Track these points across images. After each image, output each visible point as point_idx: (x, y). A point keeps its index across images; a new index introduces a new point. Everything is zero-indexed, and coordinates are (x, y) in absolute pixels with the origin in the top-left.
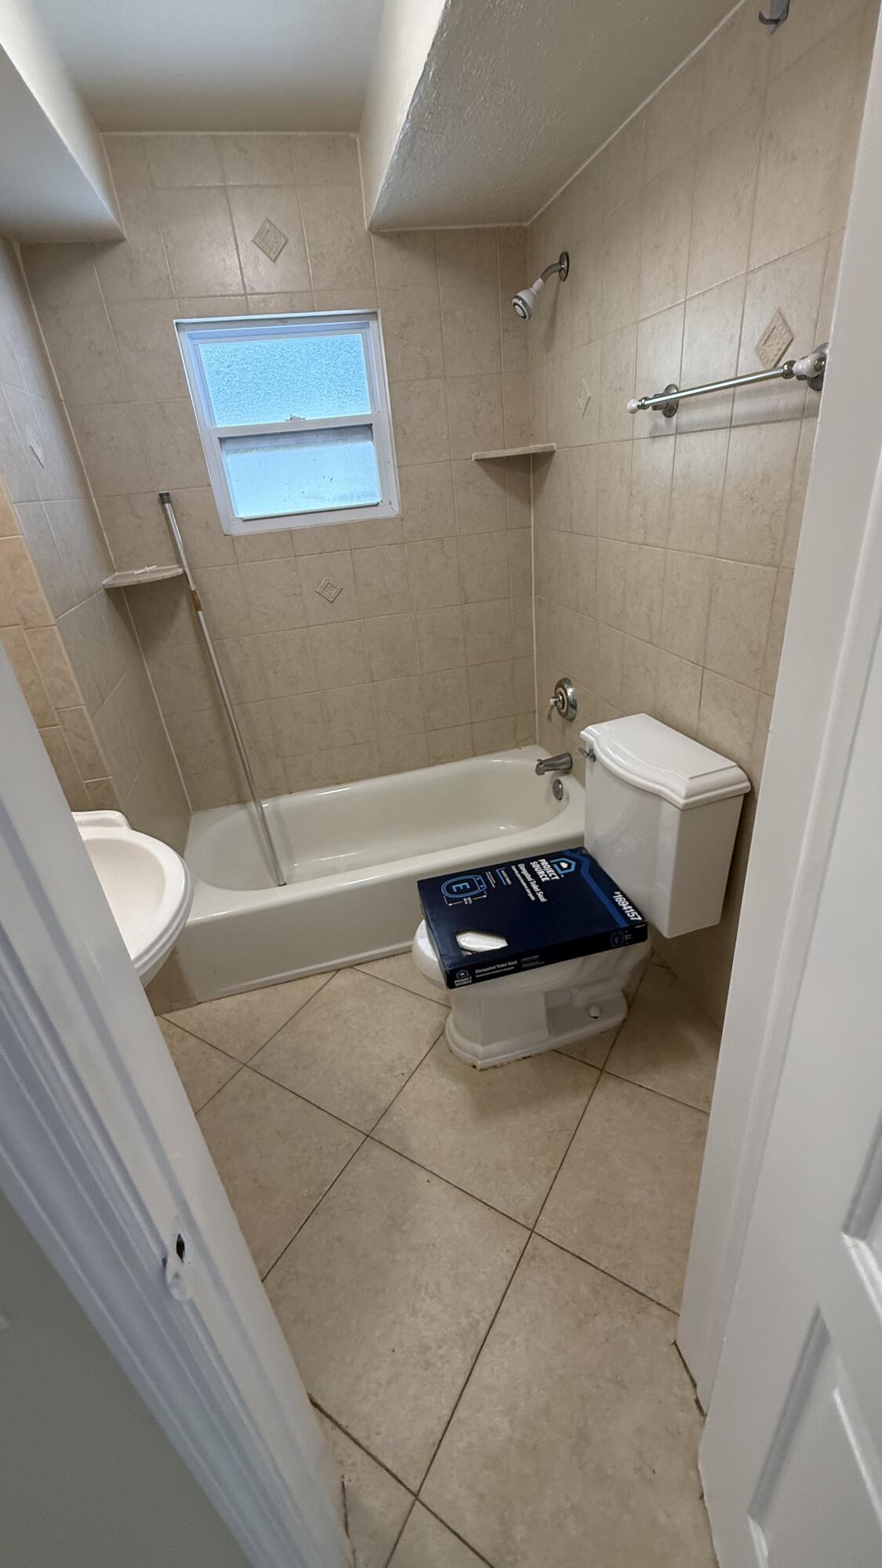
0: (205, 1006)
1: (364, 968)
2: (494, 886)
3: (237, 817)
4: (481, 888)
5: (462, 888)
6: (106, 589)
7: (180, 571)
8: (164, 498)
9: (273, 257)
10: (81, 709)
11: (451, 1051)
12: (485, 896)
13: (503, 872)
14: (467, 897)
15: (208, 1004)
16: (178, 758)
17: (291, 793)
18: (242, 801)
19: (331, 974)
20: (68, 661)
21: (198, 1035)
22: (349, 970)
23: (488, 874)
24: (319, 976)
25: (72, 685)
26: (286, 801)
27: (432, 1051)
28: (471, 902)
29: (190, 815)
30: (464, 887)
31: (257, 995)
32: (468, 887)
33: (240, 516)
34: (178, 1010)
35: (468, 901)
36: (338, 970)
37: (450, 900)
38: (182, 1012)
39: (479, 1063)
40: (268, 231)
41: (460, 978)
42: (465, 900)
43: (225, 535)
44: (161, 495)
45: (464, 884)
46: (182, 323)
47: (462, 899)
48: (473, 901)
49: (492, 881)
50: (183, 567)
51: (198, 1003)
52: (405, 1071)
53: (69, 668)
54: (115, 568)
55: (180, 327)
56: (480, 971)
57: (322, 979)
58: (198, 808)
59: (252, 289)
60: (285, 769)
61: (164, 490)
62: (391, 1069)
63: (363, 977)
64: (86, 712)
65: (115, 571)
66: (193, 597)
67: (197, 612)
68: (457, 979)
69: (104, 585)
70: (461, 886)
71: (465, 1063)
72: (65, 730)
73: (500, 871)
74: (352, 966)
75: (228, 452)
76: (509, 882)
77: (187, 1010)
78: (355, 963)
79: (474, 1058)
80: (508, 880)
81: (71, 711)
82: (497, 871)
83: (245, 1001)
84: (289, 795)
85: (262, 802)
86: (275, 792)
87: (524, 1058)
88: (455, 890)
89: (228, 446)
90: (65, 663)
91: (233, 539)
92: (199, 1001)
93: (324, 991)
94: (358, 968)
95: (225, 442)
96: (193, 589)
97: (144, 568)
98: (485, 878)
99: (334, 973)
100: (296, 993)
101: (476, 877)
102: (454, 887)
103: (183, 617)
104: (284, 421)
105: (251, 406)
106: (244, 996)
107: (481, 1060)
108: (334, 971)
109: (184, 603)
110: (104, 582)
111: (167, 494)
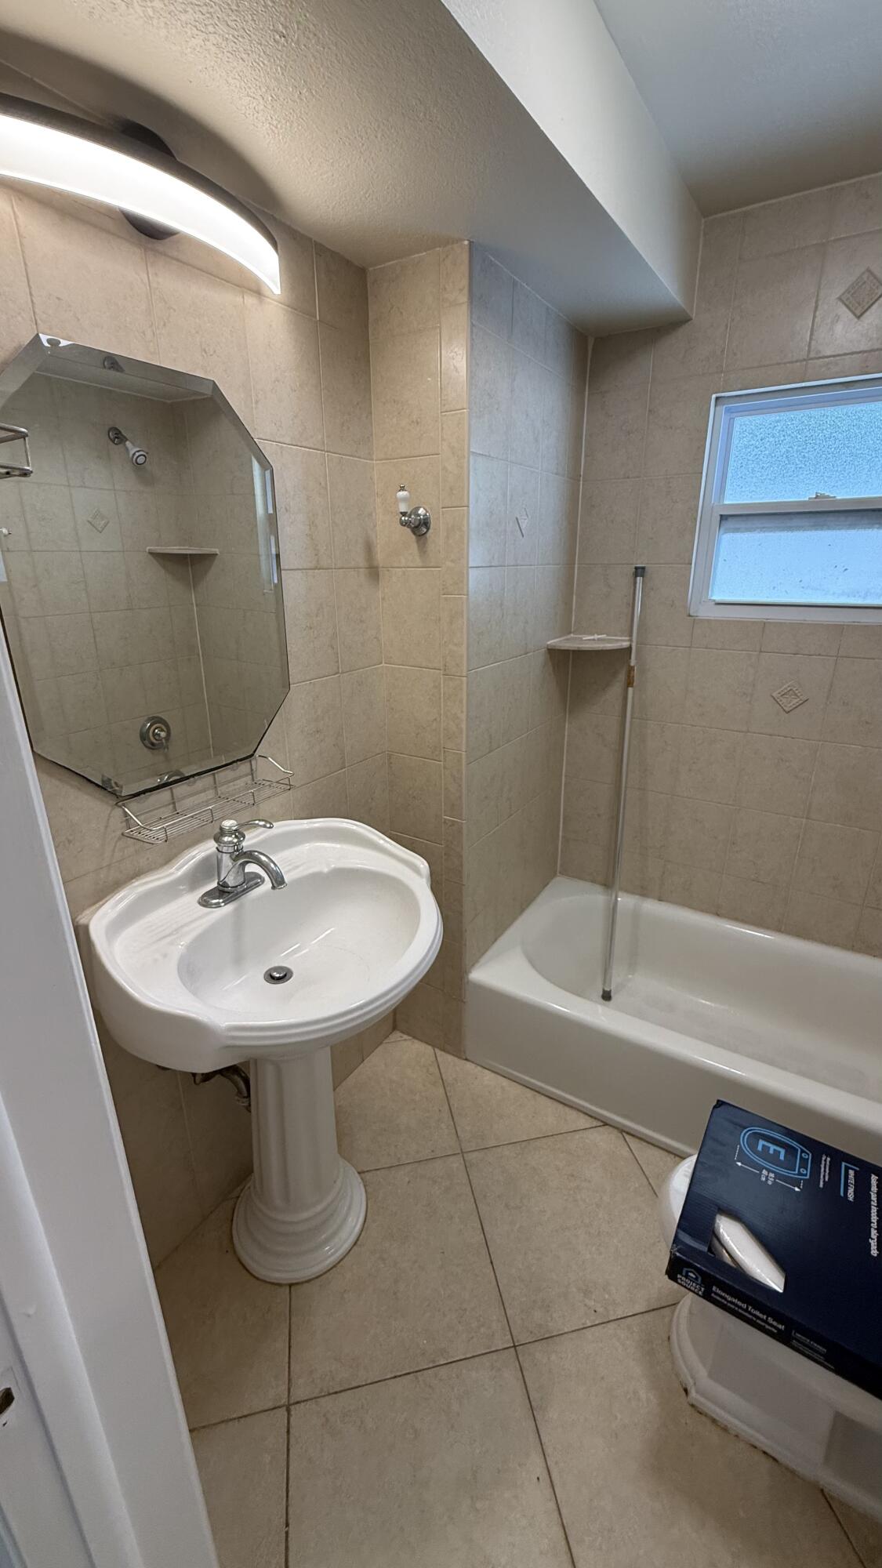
0: (469, 1065)
1: (634, 1144)
2: (821, 1185)
3: (594, 898)
4: (800, 1174)
5: (771, 1152)
6: (548, 649)
7: (626, 644)
8: (639, 571)
9: (858, 313)
10: (461, 754)
11: (669, 1338)
12: (797, 1189)
13: (852, 1173)
14: (769, 1171)
15: (473, 1066)
16: (564, 819)
17: (660, 900)
18: (608, 884)
19: (595, 1123)
20: (465, 709)
21: (448, 1089)
22: (616, 1131)
23: (826, 1161)
24: (582, 1115)
25: (461, 733)
26: (651, 907)
27: (646, 1315)
28: (770, 1183)
29: (555, 875)
30: (777, 1153)
31: (515, 1090)
32: (782, 1157)
33: (714, 598)
34: (448, 1052)
35: (767, 1177)
36: (606, 1124)
37: (743, 1157)
38: (450, 1058)
39: (693, 1393)
40: (865, 283)
41: (687, 1276)
42: (765, 1172)
43: (689, 616)
44: (636, 568)
45: (778, 1149)
46: (724, 397)
47: (761, 1168)
48: (774, 1182)
49: (824, 1174)
50: (631, 640)
51: (466, 1059)
52: (600, 1310)
53: (464, 716)
54: (572, 630)
55: (719, 401)
56: (718, 1291)
57: (583, 1122)
58: (565, 872)
59: (819, 352)
60: (664, 873)
61: (642, 564)
62: (587, 1293)
63: (625, 1152)
64: (464, 757)
65: (570, 633)
66: (629, 673)
67: (628, 687)
68: (681, 1274)
69: (548, 645)
70: (772, 1148)
71: (677, 1375)
72: (445, 768)
73: (847, 1169)
74: (623, 1131)
75: (727, 531)
76: (851, 1197)
77: (456, 1059)
78: (626, 1130)
79: (691, 1381)
80: (851, 1191)
81: (454, 753)
82: (843, 1164)
83: (503, 1088)
84: (656, 901)
85: (620, 894)
86: (643, 892)
87: (765, 1453)
88: (760, 1148)
89: (730, 524)
90: (462, 712)
91: (694, 621)
92: (468, 1058)
93: (577, 1136)
94: (628, 1137)
95: (726, 519)
96: (632, 664)
97: (593, 635)
98: (816, 1163)
99: (600, 1124)
100: (550, 1116)
101: (802, 1151)
102: (761, 1143)
103: (617, 688)
104: (807, 499)
105: (772, 482)
106: (505, 1082)
107: (697, 1392)
108: (602, 1121)
109: (622, 677)
110: (549, 643)
111: (643, 568)
